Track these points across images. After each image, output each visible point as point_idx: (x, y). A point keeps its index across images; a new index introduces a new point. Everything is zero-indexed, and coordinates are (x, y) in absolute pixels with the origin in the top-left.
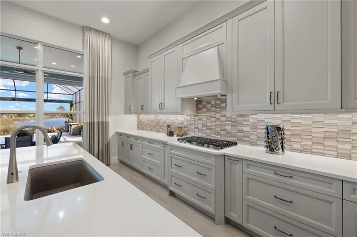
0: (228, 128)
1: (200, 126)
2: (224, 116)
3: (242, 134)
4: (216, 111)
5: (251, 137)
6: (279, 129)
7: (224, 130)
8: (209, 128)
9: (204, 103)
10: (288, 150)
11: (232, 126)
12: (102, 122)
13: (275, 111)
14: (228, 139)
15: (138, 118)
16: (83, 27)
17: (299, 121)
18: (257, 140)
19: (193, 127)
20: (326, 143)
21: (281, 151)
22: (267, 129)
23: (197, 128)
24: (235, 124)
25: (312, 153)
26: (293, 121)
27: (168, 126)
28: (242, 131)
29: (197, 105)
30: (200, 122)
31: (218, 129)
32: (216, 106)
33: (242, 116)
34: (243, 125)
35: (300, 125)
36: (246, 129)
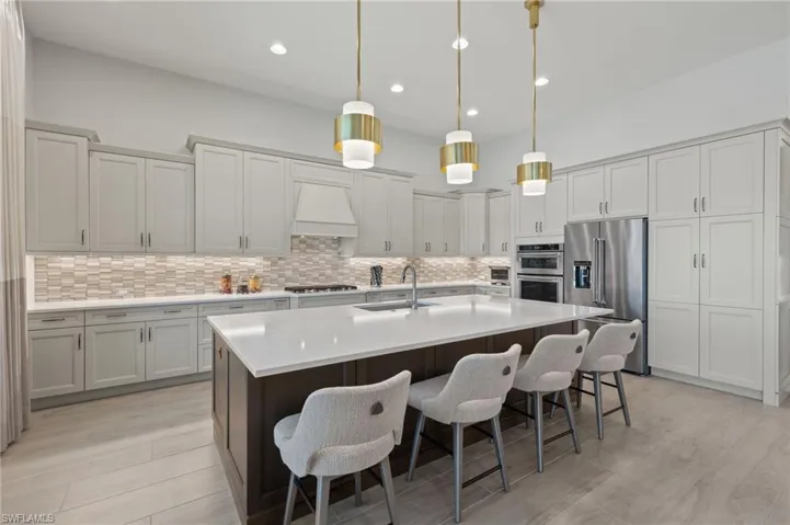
3: (342, 277)
5: (351, 279)
8: (304, 274)
11: (333, 269)
19: (274, 276)
23: (283, 275)
24: (335, 267)
27: (228, 278)
31: (316, 275)
33: (343, 259)
36: (346, 271)
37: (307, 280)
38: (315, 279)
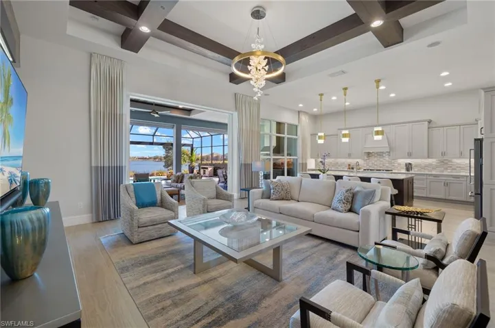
0: (387, 165)
1: (370, 164)
5: (399, 167)
6: (410, 164)
8: (376, 165)
9: (373, 154)
10: (413, 171)
11: (389, 164)
12: (303, 164)
13: (408, 159)
16: (299, 112)
17: (417, 161)
18: (402, 168)
19: (365, 165)
20: (425, 168)
21: (411, 171)
22: (406, 164)
26: (415, 161)
27: (349, 165)
28: (395, 166)
29: (368, 154)
30: (370, 162)
32: (380, 155)
33: (394, 160)
34: (394, 163)
35: (417, 163)
37: (378, 167)
38: (383, 168)
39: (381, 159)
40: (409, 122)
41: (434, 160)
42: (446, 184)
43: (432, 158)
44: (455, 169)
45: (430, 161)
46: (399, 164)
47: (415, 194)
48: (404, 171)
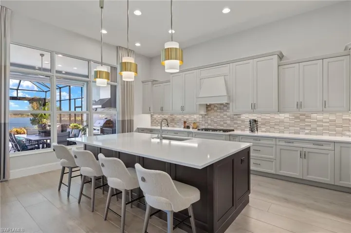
0: (229, 122)
1: (209, 122)
2: (226, 115)
3: (236, 125)
4: (220, 112)
5: (242, 126)
6: (255, 121)
7: (226, 123)
8: (216, 122)
9: (212, 107)
10: (260, 132)
11: (231, 120)
13: (253, 113)
14: (228, 128)
15: (151, 117)
16: (117, 47)
17: (265, 117)
18: (245, 128)
19: (203, 123)
20: (275, 127)
21: (256, 132)
22: (250, 121)
23: (207, 123)
24: (232, 119)
25: (270, 132)
26: (262, 117)
28: (237, 124)
29: (207, 108)
30: (209, 119)
31: (222, 123)
32: (220, 109)
33: (237, 115)
34: (237, 120)
35: (265, 119)
36: (239, 122)
37: (217, 125)
38: (222, 125)
39: (222, 115)
40: (253, 58)
41: (287, 115)
42: (303, 155)
43: (284, 112)
44: (316, 129)
45: (282, 116)
46: (243, 121)
47: (252, 167)
48: (247, 132)
